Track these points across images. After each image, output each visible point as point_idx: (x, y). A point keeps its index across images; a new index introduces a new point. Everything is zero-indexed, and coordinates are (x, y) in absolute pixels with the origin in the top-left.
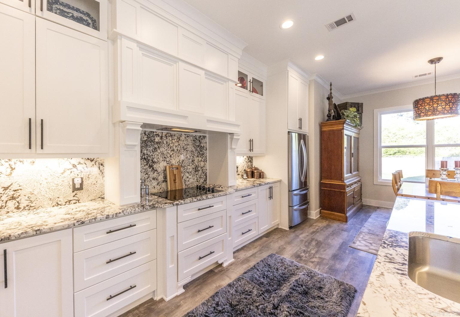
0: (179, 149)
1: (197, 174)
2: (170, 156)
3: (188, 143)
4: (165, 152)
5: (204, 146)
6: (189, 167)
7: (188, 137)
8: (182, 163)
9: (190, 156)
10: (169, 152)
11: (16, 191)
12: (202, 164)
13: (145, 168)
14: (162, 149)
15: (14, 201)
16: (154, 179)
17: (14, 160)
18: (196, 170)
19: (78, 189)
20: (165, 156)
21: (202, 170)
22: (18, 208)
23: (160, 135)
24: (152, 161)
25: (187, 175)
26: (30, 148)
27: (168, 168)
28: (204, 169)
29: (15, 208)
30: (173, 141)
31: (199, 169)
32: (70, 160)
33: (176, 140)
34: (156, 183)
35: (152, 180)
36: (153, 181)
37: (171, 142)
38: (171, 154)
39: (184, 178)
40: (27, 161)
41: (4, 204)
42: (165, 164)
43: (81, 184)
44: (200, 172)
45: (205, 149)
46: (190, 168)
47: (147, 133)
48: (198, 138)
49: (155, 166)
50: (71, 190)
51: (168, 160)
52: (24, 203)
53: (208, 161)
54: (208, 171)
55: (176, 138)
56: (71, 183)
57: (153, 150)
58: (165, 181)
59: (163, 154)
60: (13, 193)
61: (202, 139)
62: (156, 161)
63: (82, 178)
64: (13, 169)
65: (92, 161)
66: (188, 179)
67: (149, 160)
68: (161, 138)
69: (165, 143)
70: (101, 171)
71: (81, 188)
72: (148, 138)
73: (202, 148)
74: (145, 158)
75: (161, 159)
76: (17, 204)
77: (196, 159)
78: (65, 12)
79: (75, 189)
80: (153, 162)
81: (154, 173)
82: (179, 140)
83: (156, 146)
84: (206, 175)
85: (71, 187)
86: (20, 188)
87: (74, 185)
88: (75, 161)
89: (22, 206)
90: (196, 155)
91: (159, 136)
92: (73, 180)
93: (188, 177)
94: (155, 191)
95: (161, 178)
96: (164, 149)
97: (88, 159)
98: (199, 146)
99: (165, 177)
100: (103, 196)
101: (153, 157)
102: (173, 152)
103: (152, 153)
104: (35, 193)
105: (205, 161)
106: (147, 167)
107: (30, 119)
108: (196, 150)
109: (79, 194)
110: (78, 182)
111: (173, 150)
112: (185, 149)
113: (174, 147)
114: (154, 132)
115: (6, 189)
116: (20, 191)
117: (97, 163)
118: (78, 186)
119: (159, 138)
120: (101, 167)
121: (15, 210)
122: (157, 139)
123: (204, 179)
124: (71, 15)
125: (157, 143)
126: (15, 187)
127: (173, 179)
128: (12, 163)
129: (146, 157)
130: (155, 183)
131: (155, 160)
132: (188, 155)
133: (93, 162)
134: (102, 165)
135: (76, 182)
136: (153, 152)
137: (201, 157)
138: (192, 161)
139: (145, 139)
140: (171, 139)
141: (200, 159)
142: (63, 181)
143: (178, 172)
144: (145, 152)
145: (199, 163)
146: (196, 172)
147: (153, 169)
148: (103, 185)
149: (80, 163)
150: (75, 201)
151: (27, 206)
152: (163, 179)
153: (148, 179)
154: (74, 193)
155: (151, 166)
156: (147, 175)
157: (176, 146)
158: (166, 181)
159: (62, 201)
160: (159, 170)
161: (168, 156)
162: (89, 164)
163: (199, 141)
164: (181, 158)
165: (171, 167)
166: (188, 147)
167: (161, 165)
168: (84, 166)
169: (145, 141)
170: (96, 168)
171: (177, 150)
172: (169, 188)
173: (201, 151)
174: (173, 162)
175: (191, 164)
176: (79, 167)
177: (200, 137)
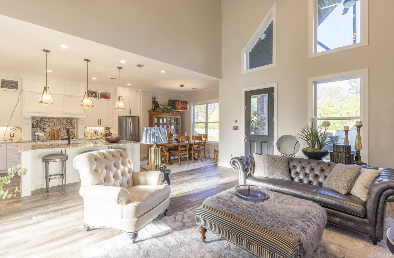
0: (58, 124)
2: (53, 126)
3: (63, 121)
5: (73, 123)
6: (63, 131)
8: (60, 129)
12: (72, 130)
14: (48, 124)
19: (12, 136)
21: (72, 133)
23: (48, 118)
25: (63, 134)
27: (51, 131)
30: (55, 121)
34: (45, 136)
36: (43, 136)
37: (53, 121)
39: (61, 135)
43: (13, 135)
48: (69, 119)
50: (10, 136)
51: (51, 128)
53: (75, 129)
55: (56, 119)
56: (10, 134)
58: (50, 136)
59: (49, 125)
61: (72, 120)
62: (45, 128)
63: (14, 133)
66: (63, 136)
67: (42, 128)
68: (48, 119)
69: (50, 121)
71: (13, 136)
72: (41, 119)
73: (71, 123)
75: (48, 127)
78: (8, 85)
79: (11, 136)
83: (45, 123)
85: (10, 135)
87: (11, 135)
88: (11, 128)
90: (68, 126)
92: (10, 133)
94: (45, 139)
95: (48, 134)
97: (16, 127)
98: (70, 122)
99: (50, 134)
100: (21, 139)
102: (54, 125)
103: (43, 125)
109: (13, 138)
110: (12, 134)
111: (55, 124)
113: (55, 123)
114: (44, 118)
118: (12, 135)
119: (47, 120)
120: (21, 130)
122: (46, 120)
125: (46, 121)
127: (53, 135)
132: (63, 126)
133: (18, 128)
135: (11, 134)
138: (66, 129)
141: (71, 128)
142: (7, 133)
143: (56, 133)
144: (40, 125)
147: (44, 131)
148: (21, 136)
149: (13, 128)
152: (49, 135)
154: (11, 138)
155: (42, 130)
157: (56, 123)
159: (7, 139)
160: (47, 132)
161: (52, 126)
162: (16, 128)
163: (70, 120)
164: (59, 127)
165: (53, 131)
166: (63, 123)
167: (48, 130)
168: (15, 129)
169: (40, 121)
170: (19, 130)
171: (57, 124)
172: (51, 138)
173: (71, 124)
174: (54, 129)
175: (65, 130)
176: (13, 129)
177: (71, 118)
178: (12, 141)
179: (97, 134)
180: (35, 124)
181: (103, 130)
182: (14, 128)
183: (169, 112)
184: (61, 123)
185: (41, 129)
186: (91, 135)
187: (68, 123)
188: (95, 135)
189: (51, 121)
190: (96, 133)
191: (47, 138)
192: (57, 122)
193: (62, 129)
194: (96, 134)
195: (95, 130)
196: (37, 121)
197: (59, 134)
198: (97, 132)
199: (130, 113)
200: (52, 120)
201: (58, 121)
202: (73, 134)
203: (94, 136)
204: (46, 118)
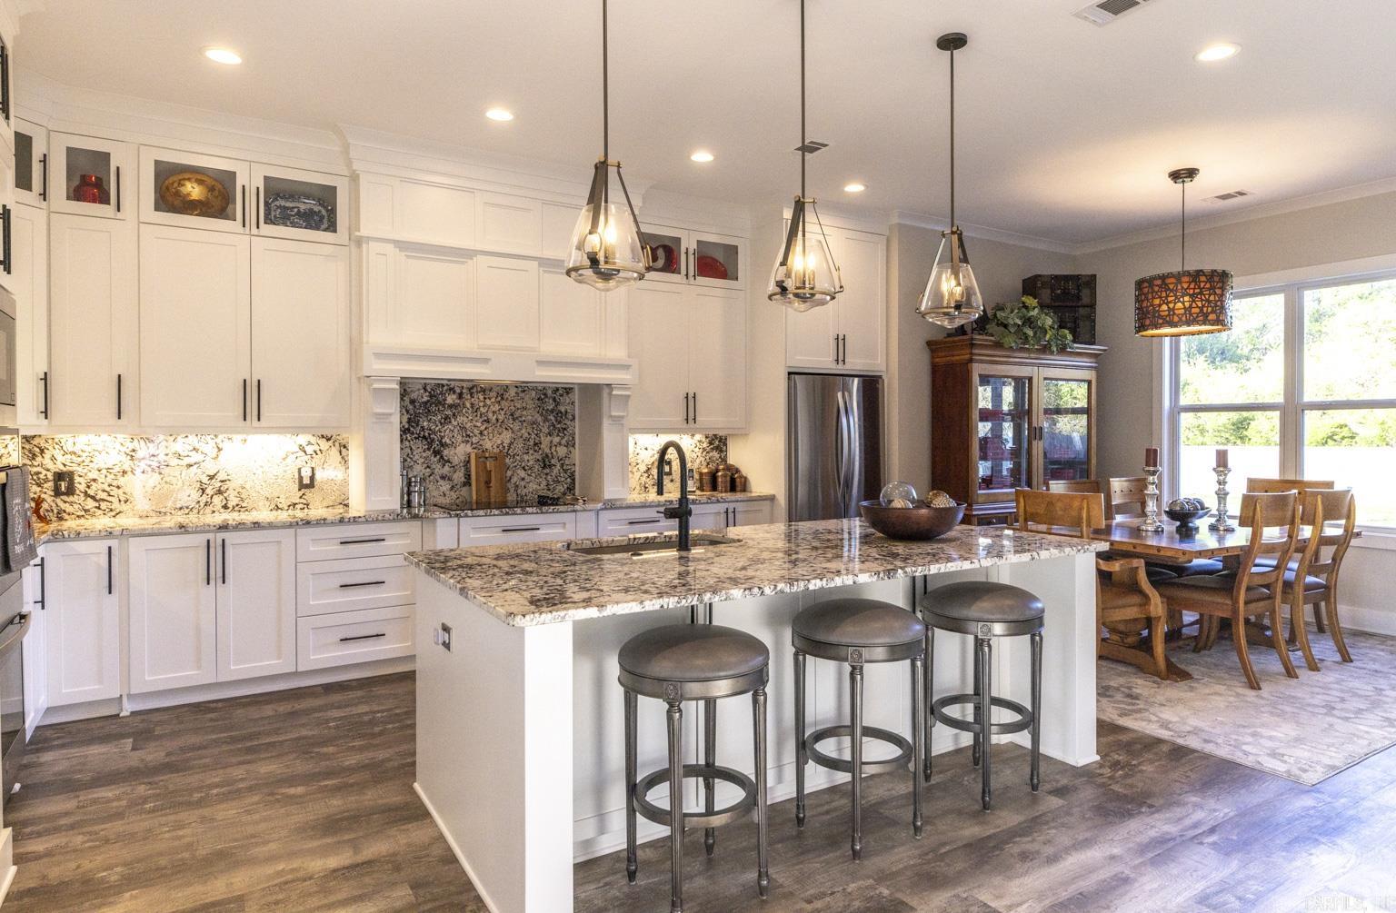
0: (501, 418)
1: (547, 474)
2: (481, 433)
3: (524, 405)
4: (469, 424)
5: (566, 412)
6: (526, 457)
7: (524, 391)
8: (510, 447)
9: (529, 434)
10: (479, 424)
11: (222, 481)
12: (562, 451)
13: (424, 455)
14: (460, 419)
15: (221, 497)
16: (443, 478)
17: (221, 437)
18: (546, 463)
19: (307, 486)
20: (469, 433)
21: (562, 465)
22: (225, 507)
23: (458, 391)
24: (441, 442)
25: (522, 473)
26: (245, 420)
27: (473, 456)
28: (567, 462)
29: (223, 507)
30: (488, 402)
31: (553, 462)
32: (294, 437)
33: (493, 400)
34: (449, 487)
35: (439, 479)
36: (441, 482)
37: (481, 404)
38: (483, 428)
39: (515, 479)
40: (237, 438)
41: (209, 500)
42: (468, 448)
43: (312, 478)
44: (555, 471)
45: (570, 417)
46: (530, 459)
47: (429, 389)
48: (549, 392)
49: (446, 452)
50: (297, 487)
51: (474, 440)
52: (233, 501)
53: (577, 444)
54: (577, 468)
55: (493, 394)
56: (297, 476)
57: (443, 421)
58: (467, 483)
59: (463, 428)
60: (220, 484)
61: (561, 395)
62: (448, 441)
63: (313, 468)
64: (220, 449)
65: (328, 440)
66: (523, 483)
67: (433, 440)
68: (460, 396)
69: (468, 405)
70: (343, 458)
71: (311, 485)
72: (431, 396)
73: (561, 416)
74: (424, 437)
75: (460, 439)
76: (224, 502)
77: (545, 441)
78: (288, 208)
79: (302, 486)
80: (443, 445)
81: (444, 465)
82: (502, 399)
83: (448, 412)
84: (572, 477)
85: (297, 481)
86: (229, 477)
87: (301, 478)
88: (303, 439)
89: (230, 505)
90: (545, 430)
91: (454, 392)
92: (300, 469)
93: (523, 479)
94: (447, 501)
95: (459, 477)
96: (465, 419)
97: (323, 436)
98: (552, 411)
99: (468, 476)
100: (346, 502)
101: (442, 434)
102: (486, 425)
103: (440, 426)
104: (248, 487)
105: (572, 444)
106: (428, 453)
107: (245, 381)
108: (546, 420)
109: (309, 494)
110: (306, 473)
111: (488, 421)
112: (517, 418)
113: (490, 415)
114: (443, 386)
115: (211, 478)
116: (228, 482)
117: (337, 444)
118: (306, 481)
119: (454, 397)
120: (343, 450)
121: (222, 510)
122: (451, 399)
123: (566, 486)
124: (296, 210)
125: (451, 406)
126: (221, 476)
127: (483, 479)
128: (218, 440)
129: (427, 434)
130: (445, 486)
132: (523, 431)
133: (331, 442)
134: (345, 447)
135: (302, 473)
136: (441, 424)
137: (558, 435)
138: (535, 444)
139: (425, 399)
140: (481, 398)
141: (556, 440)
142: (285, 471)
143: (495, 467)
144: (425, 424)
145: (554, 448)
146: (543, 468)
147: (442, 457)
148: (345, 482)
149: (309, 443)
150: (301, 506)
151: (237, 505)
152: (463, 479)
153: (432, 477)
154: (301, 493)
155: (436, 453)
156: (428, 470)
157: (494, 412)
158: (470, 485)
159: (284, 503)
160: (455, 460)
161: (477, 432)
162: (324, 445)
163: (554, 400)
164: (506, 437)
165: (482, 456)
166: (524, 413)
167: (459, 452)
168: (317, 448)
169: (426, 403)
170: (334, 451)
171: (497, 420)
172: (474, 497)
173: (560, 422)
174: (488, 445)
175: (531, 452)
176: (310, 450)
177: (558, 389)
178: (306, 510)
181: (697, 450)
182: (313, 440)
183: (1046, 349)
184: (517, 414)
185: (429, 449)
186: (644, 479)
187: (545, 415)
189: (472, 404)
191: (454, 496)
192: (497, 407)
193: (519, 445)
196: (413, 402)
197: (509, 473)
199: (841, 358)
200: (475, 399)
201: (503, 403)
202: (565, 471)
204: (452, 390)
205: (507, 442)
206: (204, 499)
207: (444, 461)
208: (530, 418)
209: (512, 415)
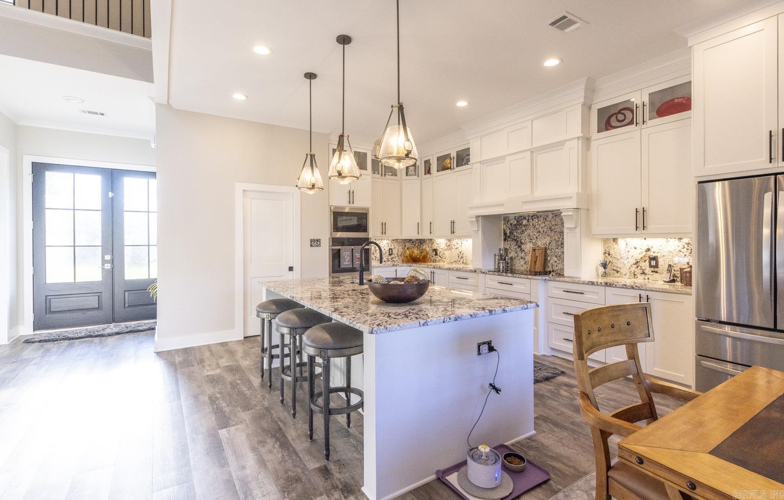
0: (545, 230)
2: (537, 238)
3: (556, 223)
4: (532, 234)
6: (557, 250)
7: (556, 216)
10: (536, 234)
14: (528, 231)
15: (462, 259)
16: (522, 258)
20: (532, 238)
23: (527, 218)
25: (555, 259)
26: (451, 234)
27: (532, 249)
29: (463, 263)
30: (539, 222)
33: (542, 221)
34: (524, 262)
36: (521, 260)
37: (537, 224)
42: (532, 245)
46: (559, 252)
47: (516, 218)
49: (522, 247)
55: (542, 219)
57: (522, 232)
59: (529, 235)
60: (462, 255)
66: (555, 264)
67: (518, 241)
68: (528, 221)
69: (531, 224)
72: (517, 222)
74: (515, 240)
75: (528, 240)
76: (463, 261)
80: (522, 243)
82: (546, 220)
83: (524, 228)
93: (556, 262)
95: (528, 258)
96: (530, 231)
101: (522, 238)
102: (539, 234)
104: (468, 257)
106: (516, 247)
107: (451, 221)
111: (539, 232)
113: (540, 229)
114: (522, 216)
116: (464, 254)
119: (526, 221)
125: (524, 225)
127: (534, 259)
130: (522, 262)
131: (523, 241)
132: (556, 237)
136: (521, 234)
139: (515, 223)
140: (537, 221)
144: (515, 234)
147: (521, 249)
151: (466, 263)
153: (518, 258)
155: (519, 247)
156: (517, 254)
157: (542, 228)
160: (527, 251)
161: (535, 237)
164: (547, 240)
165: (535, 249)
166: (556, 227)
167: (528, 247)
169: (515, 225)
171: (543, 231)
174: (539, 243)
179: (657, 266)
180: (508, 232)
181: (685, 250)
184: (553, 228)
185: (517, 245)
186: (633, 268)
188: (648, 270)
189: (533, 224)
190: (653, 263)
191: (526, 267)
192: (544, 225)
193: (554, 244)
194: (651, 266)
195: (648, 250)
196: (511, 224)
197: (549, 258)
198: (655, 259)
200: (534, 222)
201: (546, 222)
203: (643, 273)
204: (525, 218)
205: (548, 242)
206: (459, 259)
207: (522, 251)
208: (559, 229)
209: (550, 229)
